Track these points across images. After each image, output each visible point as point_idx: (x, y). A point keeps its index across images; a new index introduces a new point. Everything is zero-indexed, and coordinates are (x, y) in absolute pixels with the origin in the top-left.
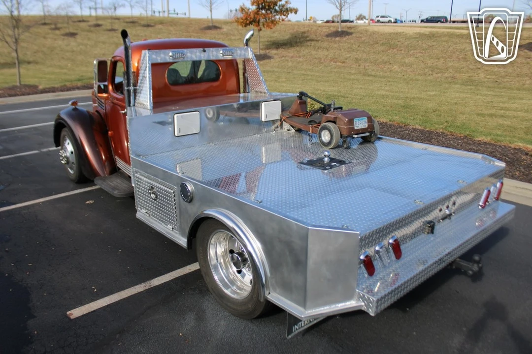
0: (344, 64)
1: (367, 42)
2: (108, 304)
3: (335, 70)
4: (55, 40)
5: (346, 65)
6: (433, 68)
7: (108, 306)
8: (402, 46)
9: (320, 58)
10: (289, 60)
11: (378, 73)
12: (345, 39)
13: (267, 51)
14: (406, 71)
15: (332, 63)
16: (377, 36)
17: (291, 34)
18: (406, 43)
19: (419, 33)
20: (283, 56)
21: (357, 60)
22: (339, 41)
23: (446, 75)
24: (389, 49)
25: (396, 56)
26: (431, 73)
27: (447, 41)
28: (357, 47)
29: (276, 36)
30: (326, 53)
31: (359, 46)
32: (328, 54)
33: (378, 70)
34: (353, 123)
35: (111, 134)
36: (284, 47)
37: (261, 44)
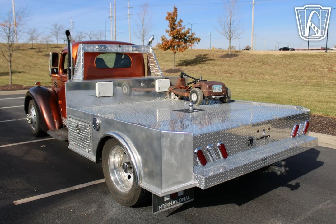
0: (231, 75)
1: (248, 61)
2: (42, 198)
3: (225, 79)
4: (38, 59)
5: (233, 75)
6: (292, 77)
7: (41, 199)
8: (272, 63)
9: (215, 71)
10: (195, 73)
11: (254, 80)
12: (233, 59)
13: (180, 67)
14: (274, 79)
15: (224, 74)
16: (254, 57)
17: (196, 56)
18: (274, 61)
19: (283, 54)
20: (191, 70)
21: (241, 72)
22: (229, 60)
23: (301, 81)
24: (263, 65)
25: (267, 69)
26: (291, 79)
27: (302, 59)
28: (241, 64)
29: (187, 58)
30: (220, 68)
31: (242, 63)
32: (221, 69)
33: (254, 78)
34: (212, 88)
35: (60, 102)
36: (192, 64)
37: (176, 63)
